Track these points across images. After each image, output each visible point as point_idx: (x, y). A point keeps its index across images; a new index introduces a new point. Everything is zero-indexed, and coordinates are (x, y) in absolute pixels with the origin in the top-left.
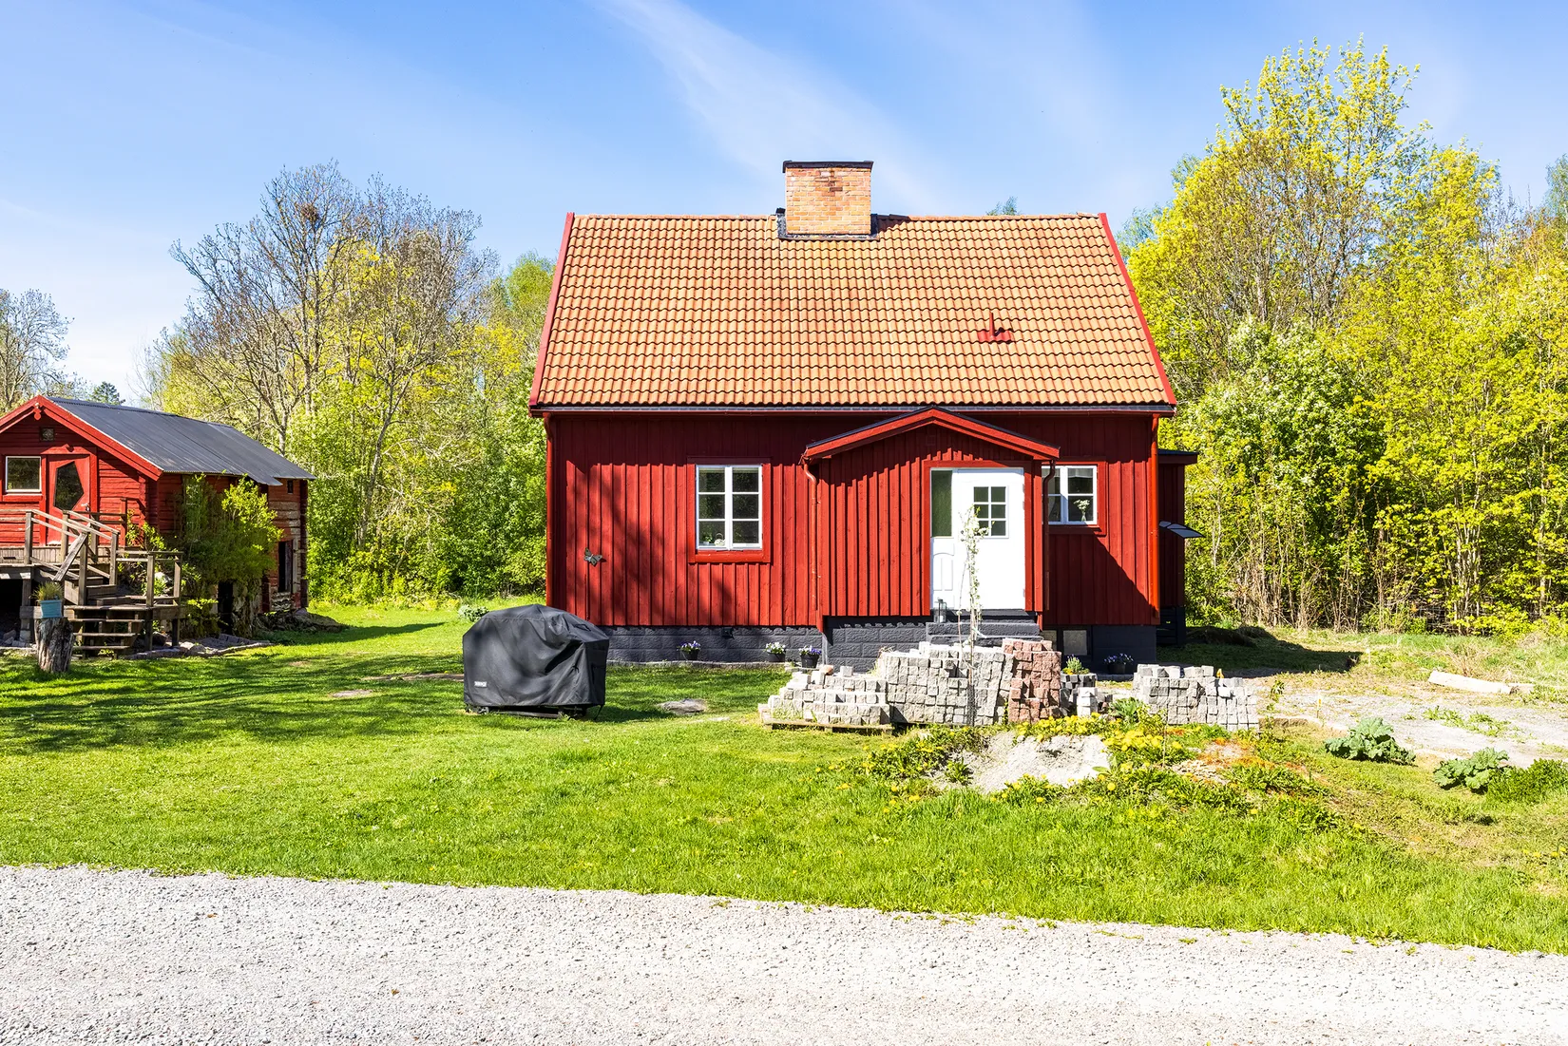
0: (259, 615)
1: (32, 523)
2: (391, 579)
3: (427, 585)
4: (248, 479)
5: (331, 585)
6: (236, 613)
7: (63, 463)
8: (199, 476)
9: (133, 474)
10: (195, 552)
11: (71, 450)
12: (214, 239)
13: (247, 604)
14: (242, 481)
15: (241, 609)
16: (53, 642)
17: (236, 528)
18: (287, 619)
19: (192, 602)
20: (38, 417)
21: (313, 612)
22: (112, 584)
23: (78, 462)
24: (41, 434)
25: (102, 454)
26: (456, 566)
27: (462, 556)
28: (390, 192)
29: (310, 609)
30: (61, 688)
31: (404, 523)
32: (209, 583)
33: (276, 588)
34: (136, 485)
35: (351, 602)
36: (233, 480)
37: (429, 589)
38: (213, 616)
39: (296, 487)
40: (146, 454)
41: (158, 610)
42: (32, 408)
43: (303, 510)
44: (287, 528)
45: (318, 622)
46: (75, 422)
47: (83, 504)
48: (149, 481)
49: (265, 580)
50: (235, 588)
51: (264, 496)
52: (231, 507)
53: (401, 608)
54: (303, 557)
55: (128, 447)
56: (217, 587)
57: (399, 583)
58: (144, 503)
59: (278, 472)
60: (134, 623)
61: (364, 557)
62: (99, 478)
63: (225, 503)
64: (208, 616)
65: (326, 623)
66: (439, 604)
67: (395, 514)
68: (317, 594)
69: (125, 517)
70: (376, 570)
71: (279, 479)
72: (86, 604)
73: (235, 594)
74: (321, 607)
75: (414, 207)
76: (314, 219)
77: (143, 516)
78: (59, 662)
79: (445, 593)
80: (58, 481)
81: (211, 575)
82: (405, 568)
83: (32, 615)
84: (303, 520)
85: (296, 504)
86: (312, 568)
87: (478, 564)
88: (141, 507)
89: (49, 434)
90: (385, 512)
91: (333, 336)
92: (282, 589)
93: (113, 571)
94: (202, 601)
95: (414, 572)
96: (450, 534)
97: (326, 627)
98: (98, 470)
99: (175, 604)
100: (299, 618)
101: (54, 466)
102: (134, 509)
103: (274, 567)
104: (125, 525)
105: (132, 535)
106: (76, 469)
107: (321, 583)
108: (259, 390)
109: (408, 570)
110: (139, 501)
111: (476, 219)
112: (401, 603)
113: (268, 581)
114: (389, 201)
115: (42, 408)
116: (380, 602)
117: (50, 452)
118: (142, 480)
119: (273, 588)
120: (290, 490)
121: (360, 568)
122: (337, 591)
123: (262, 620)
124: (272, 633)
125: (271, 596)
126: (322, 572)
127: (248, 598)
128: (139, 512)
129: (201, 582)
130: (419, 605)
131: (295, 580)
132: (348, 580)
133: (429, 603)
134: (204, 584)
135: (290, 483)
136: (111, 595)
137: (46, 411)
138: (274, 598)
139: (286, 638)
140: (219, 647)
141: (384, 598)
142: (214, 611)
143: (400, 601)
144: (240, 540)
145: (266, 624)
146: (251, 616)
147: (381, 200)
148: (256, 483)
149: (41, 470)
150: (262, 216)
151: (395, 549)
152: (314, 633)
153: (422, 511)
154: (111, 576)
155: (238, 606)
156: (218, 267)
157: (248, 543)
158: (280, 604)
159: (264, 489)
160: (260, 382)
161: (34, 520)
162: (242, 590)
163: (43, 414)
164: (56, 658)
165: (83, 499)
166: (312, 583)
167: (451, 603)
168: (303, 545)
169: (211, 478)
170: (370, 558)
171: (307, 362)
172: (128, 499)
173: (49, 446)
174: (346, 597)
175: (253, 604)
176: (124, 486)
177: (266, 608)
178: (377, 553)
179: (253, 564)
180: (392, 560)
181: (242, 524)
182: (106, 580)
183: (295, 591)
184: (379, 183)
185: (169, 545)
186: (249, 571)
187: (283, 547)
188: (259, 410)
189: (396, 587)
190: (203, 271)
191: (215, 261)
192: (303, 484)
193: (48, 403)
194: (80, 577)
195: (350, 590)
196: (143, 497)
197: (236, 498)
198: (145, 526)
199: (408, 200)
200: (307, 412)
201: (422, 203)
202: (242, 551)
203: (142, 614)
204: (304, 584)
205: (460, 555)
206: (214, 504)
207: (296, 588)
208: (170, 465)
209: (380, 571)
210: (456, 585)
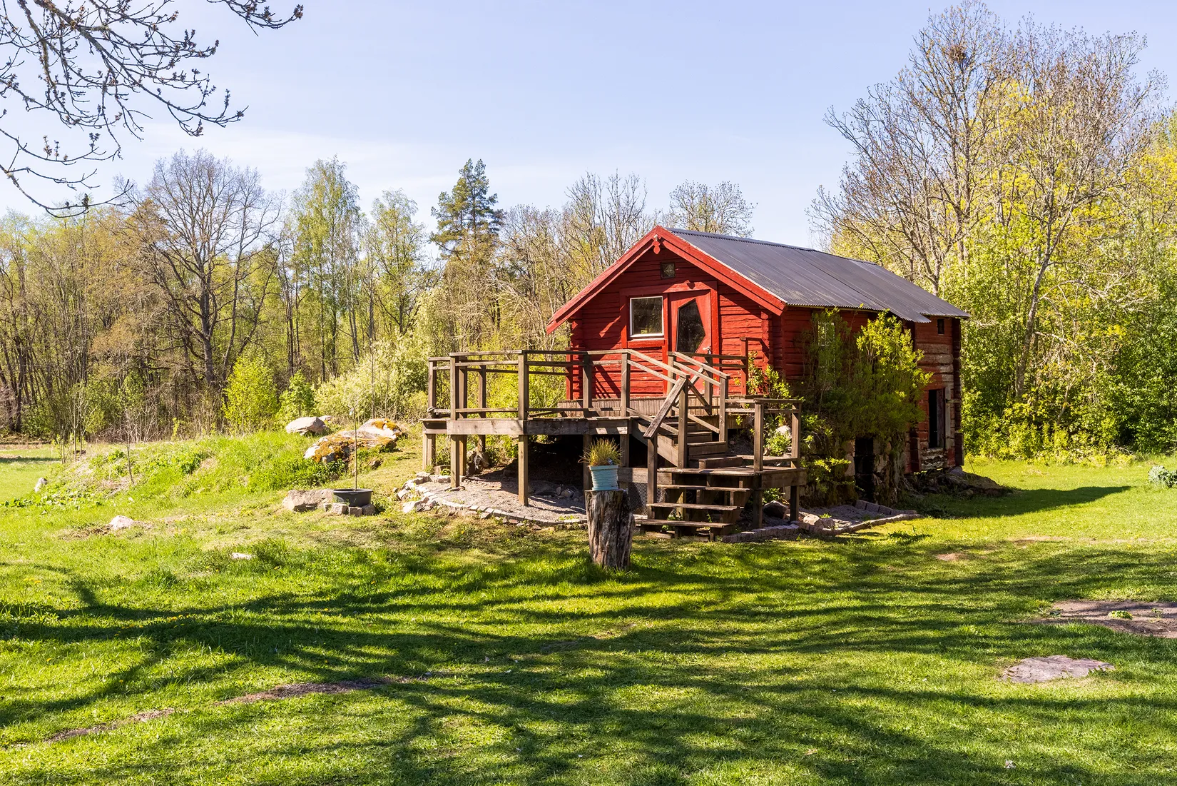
0: (907, 475)
1: (629, 366)
2: (1051, 432)
3: (1093, 439)
4: (890, 314)
5: (987, 437)
6: (878, 475)
7: (684, 302)
8: (830, 310)
9: (755, 309)
10: (826, 401)
11: (691, 286)
12: (866, 102)
13: (891, 463)
14: (881, 316)
15: (884, 469)
16: (606, 525)
17: (874, 371)
18: (940, 481)
19: (820, 463)
20: (657, 251)
21: (970, 471)
22: (722, 440)
23: (699, 299)
24: (662, 270)
25: (723, 290)
26: (1124, 417)
27: (1132, 407)
28: (1041, 32)
29: (966, 469)
30: (601, 600)
31: (1066, 372)
32: (844, 438)
33: (926, 444)
34: (758, 322)
35: (1009, 457)
36: (873, 315)
37: (1096, 443)
38: (849, 479)
39: (947, 327)
40: (771, 285)
41: (769, 474)
42: (652, 240)
43: (956, 353)
44: (938, 374)
45: (975, 484)
46: (692, 253)
47: (705, 347)
48: (772, 317)
49: (913, 434)
50: (876, 444)
51: (908, 332)
52: (868, 344)
53: (1065, 464)
54: (957, 408)
55: (749, 278)
56: (853, 443)
57: (1060, 437)
58: (767, 343)
59: (926, 308)
60: (736, 493)
61: (1021, 408)
62: (720, 316)
63: (860, 341)
64: (843, 479)
65: (985, 485)
66: (1109, 459)
67: (1055, 362)
68: (974, 449)
69: (745, 360)
70: (1035, 423)
71: (928, 317)
72: (687, 466)
73: (876, 451)
74: (977, 465)
75: (1069, 42)
76: (961, 58)
77: (766, 359)
78: (614, 553)
79: (1113, 450)
80: (680, 322)
81: (844, 428)
82: (1067, 419)
83: (631, 478)
84: (956, 365)
85: (947, 347)
86: (967, 421)
87: (1151, 415)
88: (764, 349)
89: (670, 270)
90: (1045, 359)
91: (985, 178)
92: (933, 444)
93: (722, 425)
94: (833, 461)
95: (1077, 424)
96: (1117, 383)
97: (984, 491)
98: (719, 307)
99: (793, 467)
100: (953, 478)
101: (676, 305)
102: (756, 350)
103: (922, 416)
104: (746, 370)
105: (754, 382)
106: (697, 308)
107: (975, 436)
108: (911, 240)
109: (1071, 422)
110: (761, 341)
111: (1140, 40)
112: (1064, 458)
113: (916, 435)
114: (1041, 40)
115: (661, 240)
116: (1040, 457)
117: (671, 290)
118: (764, 316)
119: (922, 443)
120: (941, 331)
121: (1018, 420)
122: (993, 444)
123: (911, 481)
124: (922, 497)
125: (920, 452)
126: (977, 425)
127: (891, 457)
128: (761, 354)
129: (833, 436)
130: (1085, 461)
131: (948, 434)
132: (1004, 435)
133: (1097, 459)
134: (838, 439)
135: (940, 321)
136: (719, 454)
137: (665, 243)
138: (925, 455)
139: (937, 507)
140: (852, 520)
141: (1045, 452)
142: (851, 472)
143: (1063, 456)
144: (879, 386)
145: (915, 486)
146: (897, 477)
147: (1032, 40)
148: (899, 319)
149: (664, 312)
150: (911, 66)
151: (1054, 399)
152: (971, 497)
153: (1087, 359)
154: (721, 430)
155: (880, 466)
156: (871, 128)
157: (890, 388)
158: (931, 460)
159: (908, 325)
160: (912, 233)
161: (630, 362)
162: (885, 446)
163: (662, 247)
164: (610, 547)
165: (705, 341)
166: (967, 436)
167: (1123, 459)
168: (957, 394)
169: (846, 313)
170: (1027, 408)
171: (957, 208)
172: (748, 339)
173: (671, 284)
174: (1003, 450)
175: (898, 463)
176: (746, 324)
177: (915, 465)
178: (1036, 405)
179: (895, 415)
180: (1052, 411)
181: (882, 367)
182: (715, 436)
183: (948, 447)
184: (1030, 24)
185: (795, 393)
186: (891, 424)
187: (934, 397)
188: (912, 261)
189: (1057, 442)
190: (856, 134)
191: (867, 123)
192: (955, 323)
193: (666, 233)
194: (679, 432)
195: (1007, 444)
196: (766, 336)
197: (874, 335)
198: (768, 370)
199: (1062, 35)
200: (960, 262)
201: (1077, 36)
202: (882, 398)
203: (748, 480)
204: (958, 438)
205: (1130, 405)
206: (849, 343)
207: (949, 444)
208: (798, 298)
209: (1039, 423)
210: (1125, 438)
